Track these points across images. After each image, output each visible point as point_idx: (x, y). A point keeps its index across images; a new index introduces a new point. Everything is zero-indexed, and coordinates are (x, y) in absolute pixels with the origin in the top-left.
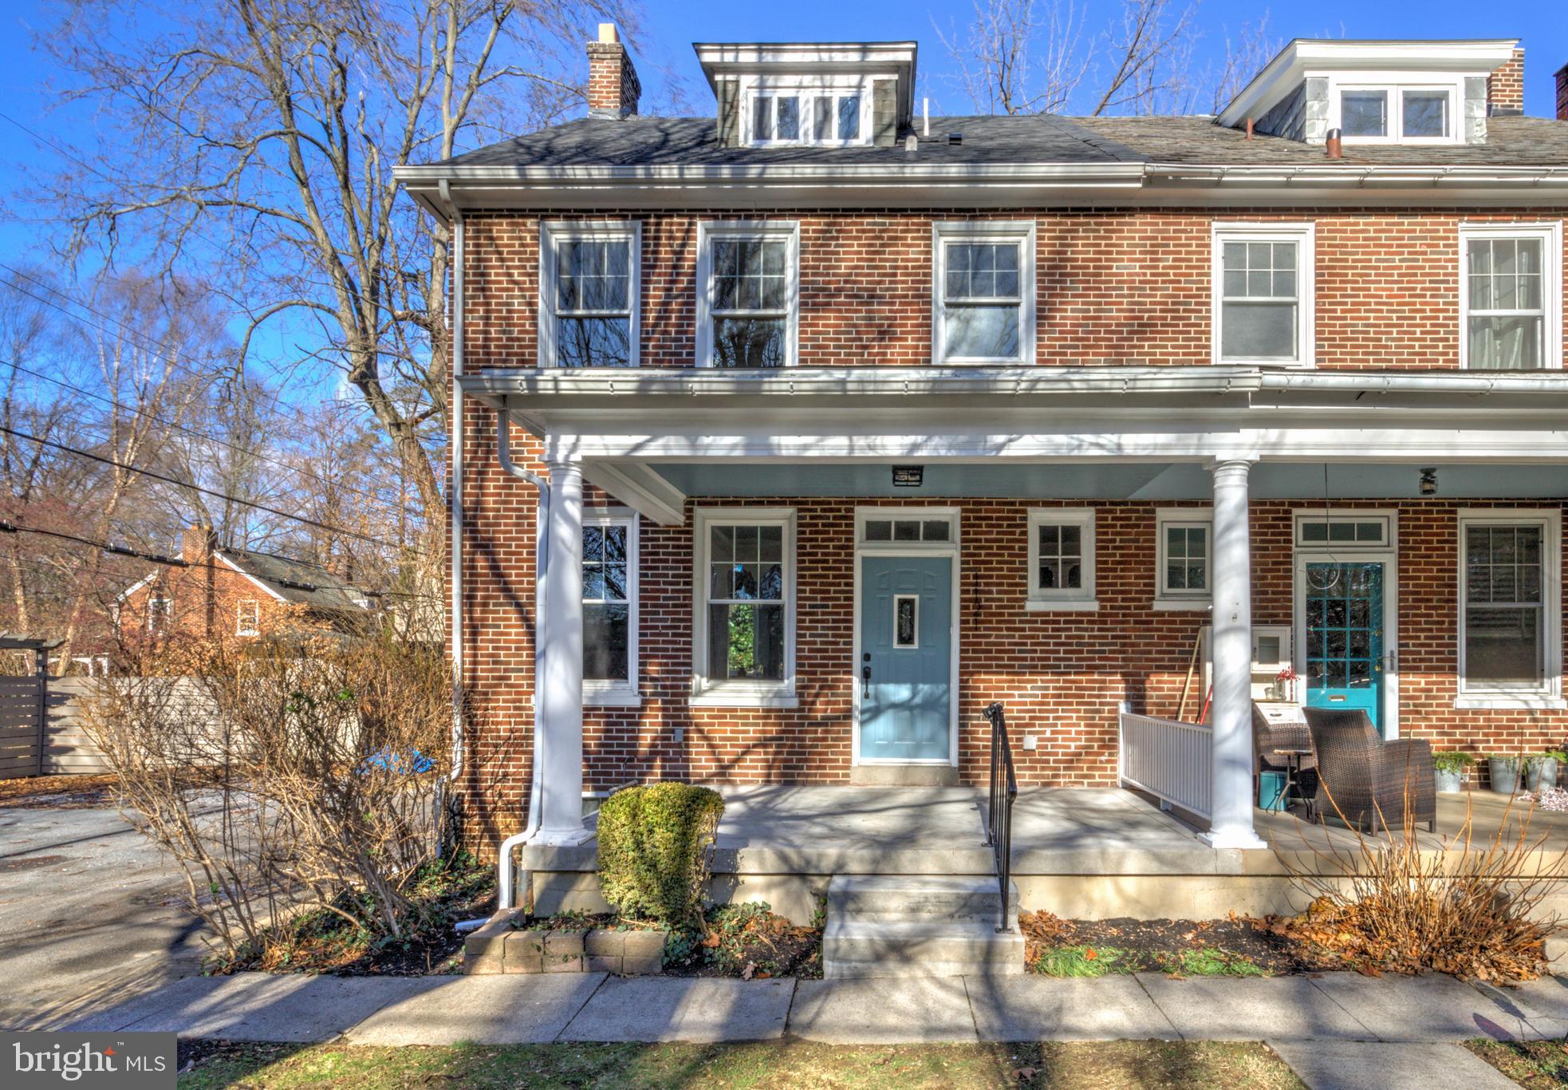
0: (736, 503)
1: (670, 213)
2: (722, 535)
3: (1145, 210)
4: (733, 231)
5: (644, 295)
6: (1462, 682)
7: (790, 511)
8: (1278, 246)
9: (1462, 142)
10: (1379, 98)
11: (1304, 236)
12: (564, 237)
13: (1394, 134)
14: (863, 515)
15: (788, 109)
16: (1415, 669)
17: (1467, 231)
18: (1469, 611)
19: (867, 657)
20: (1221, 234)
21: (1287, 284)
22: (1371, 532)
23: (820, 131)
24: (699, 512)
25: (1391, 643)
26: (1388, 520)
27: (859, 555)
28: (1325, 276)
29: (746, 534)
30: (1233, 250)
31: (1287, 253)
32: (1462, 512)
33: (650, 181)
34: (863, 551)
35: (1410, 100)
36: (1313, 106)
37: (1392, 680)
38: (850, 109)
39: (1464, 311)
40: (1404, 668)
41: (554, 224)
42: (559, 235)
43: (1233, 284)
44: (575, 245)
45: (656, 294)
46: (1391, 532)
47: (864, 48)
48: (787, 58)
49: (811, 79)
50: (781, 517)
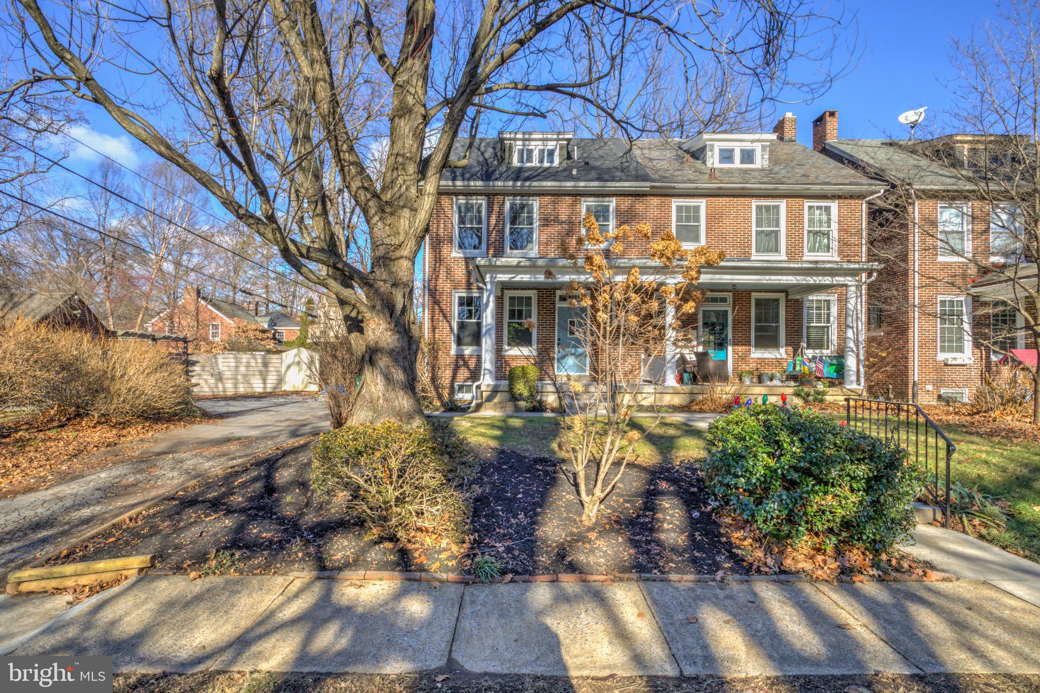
0: (518, 289)
1: (496, 194)
2: (512, 299)
3: (651, 195)
4: (518, 200)
5: (488, 221)
6: (753, 349)
7: (535, 292)
8: (694, 207)
9: (760, 166)
10: (732, 151)
11: (702, 203)
12: (463, 201)
13: (737, 164)
14: (558, 293)
15: (530, 152)
16: (737, 345)
17: (755, 203)
18: (756, 326)
19: (559, 339)
20: (675, 203)
21: (697, 219)
22: (724, 300)
23: (541, 161)
24: (506, 291)
25: (730, 336)
26: (729, 296)
27: (557, 306)
28: (710, 218)
29: (520, 298)
30: (679, 209)
31: (697, 209)
32: (753, 294)
33: (494, 186)
34: (559, 305)
35: (743, 151)
36: (709, 154)
37: (730, 348)
38: (551, 153)
39: (754, 228)
40: (734, 344)
41: (460, 197)
42: (462, 201)
43: (679, 219)
44: (467, 204)
45: (493, 221)
46: (730, 301)
47: (559, 133)
48: (533, 136)
49: (540, 143)
50: (533, 294)
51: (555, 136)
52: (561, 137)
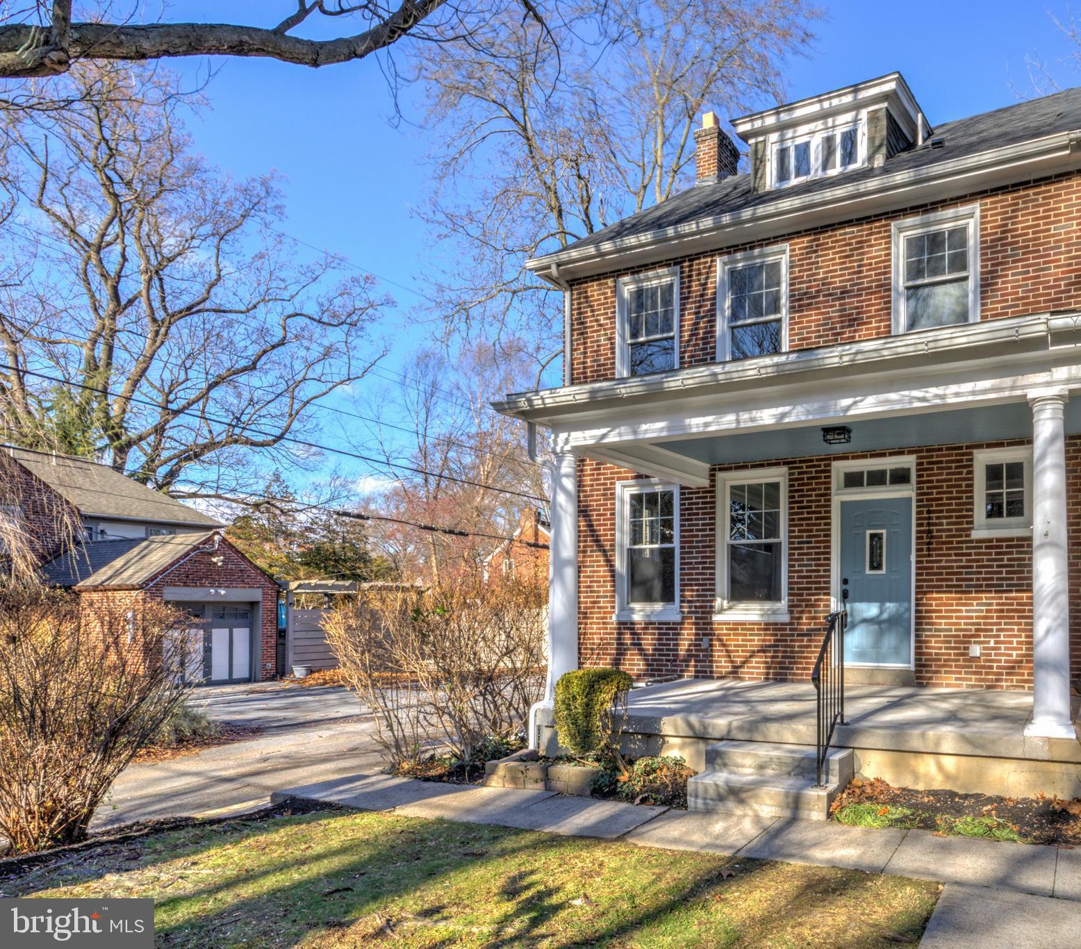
0: (744, 467)
1: (698, 256)
2: (737, 491)
4: (742, 260)
5: (683, 320)
7: (784, 470)
12: (632, 288)
14: (839, 468)
15: (803, 150)
19: (844, 582)
23: (826, 164)
24: (720, 476)
27: (836, 500)
29: (754, 490)
33: (679, 236)
34: (840, 497)
38: (850, 139)
41: (625, 279)
42: (628, 287)
44: (639, 292)
45: (689, 318)
47: (856, 89)
48: (799, 113)
49: (819, 125)
50: (778, 475)
51: (848, 99)
52: (864, 95)
